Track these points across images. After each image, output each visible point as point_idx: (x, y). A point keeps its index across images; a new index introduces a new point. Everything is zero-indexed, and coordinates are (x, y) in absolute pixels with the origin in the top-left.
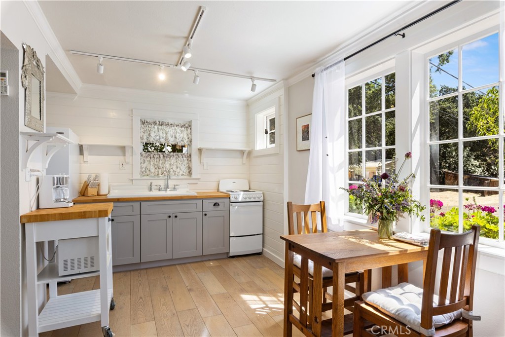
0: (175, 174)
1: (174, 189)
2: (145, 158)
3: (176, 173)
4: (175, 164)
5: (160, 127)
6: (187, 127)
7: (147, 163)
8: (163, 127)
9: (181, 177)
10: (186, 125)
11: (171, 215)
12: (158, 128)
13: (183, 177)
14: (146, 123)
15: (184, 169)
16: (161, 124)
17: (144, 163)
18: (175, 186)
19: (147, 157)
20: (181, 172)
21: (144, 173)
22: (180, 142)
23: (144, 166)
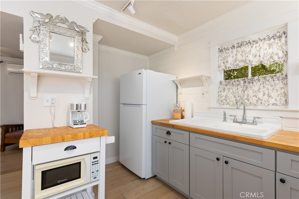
0: (261, 103)
1: (254, 123)
2: (224, 87)
3: (263, 102)
4: (262, 90)
5: (238, 49)
6: (280, 37)
7: (226, 91)
8: (243, 48)
9: (271, 107)
10: (278, 35)
11: (221, 157)
12: (237, 51)
13: (274, 108)
14: (223, 50)
15: (276, 95)
16: (240, 45)
17: (224, 91)
18: (254, 118)
19: (226, 85)
20: (272, 101)
21: (224, 101)
22: (268, 60)
23: (224, 94)
